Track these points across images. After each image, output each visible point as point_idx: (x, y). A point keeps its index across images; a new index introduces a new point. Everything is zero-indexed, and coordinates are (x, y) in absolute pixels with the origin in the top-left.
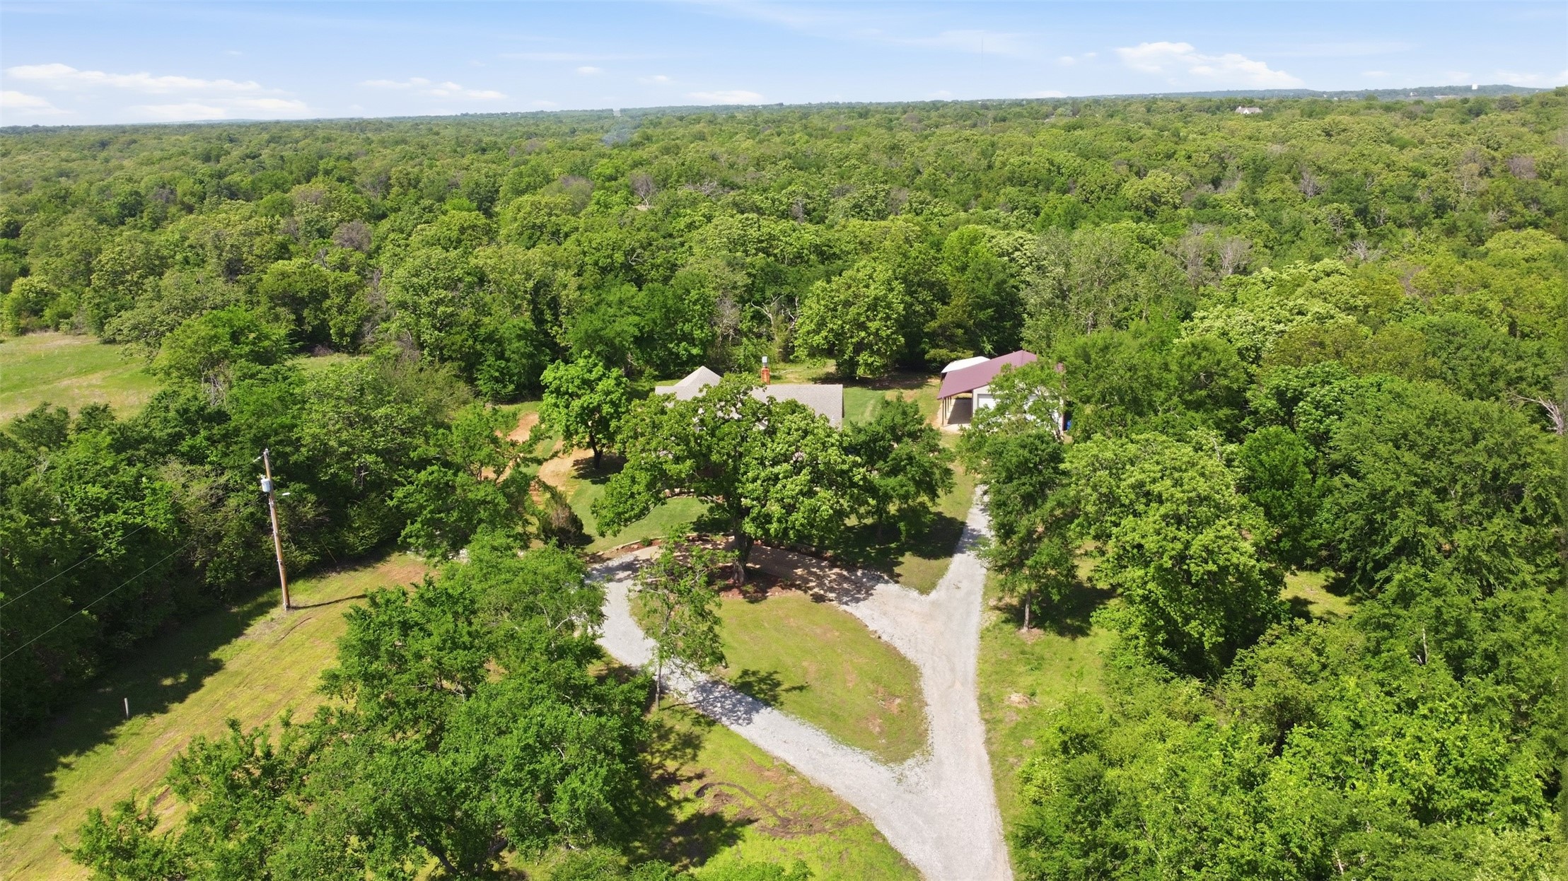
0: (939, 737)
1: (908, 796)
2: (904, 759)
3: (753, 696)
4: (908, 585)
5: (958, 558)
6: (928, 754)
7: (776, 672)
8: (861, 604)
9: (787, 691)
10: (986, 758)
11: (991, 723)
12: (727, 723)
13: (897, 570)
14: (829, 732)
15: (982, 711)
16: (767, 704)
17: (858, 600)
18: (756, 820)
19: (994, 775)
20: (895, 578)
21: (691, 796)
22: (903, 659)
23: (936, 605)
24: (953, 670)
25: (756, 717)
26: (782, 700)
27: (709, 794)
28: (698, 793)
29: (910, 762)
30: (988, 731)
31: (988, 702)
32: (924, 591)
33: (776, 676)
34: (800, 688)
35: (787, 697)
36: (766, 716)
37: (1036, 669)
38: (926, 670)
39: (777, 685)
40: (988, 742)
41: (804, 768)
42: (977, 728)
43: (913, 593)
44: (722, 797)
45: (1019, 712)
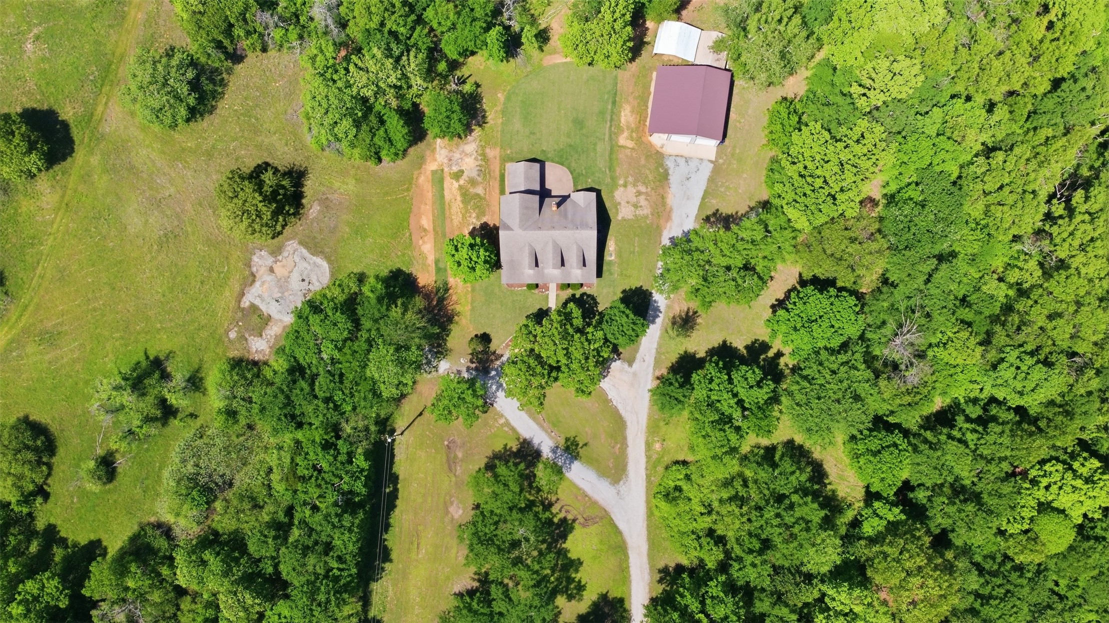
0: (631, 467)
1: (620, 501)
3: (570, 454)
4: (624, 360)
6: (627, 476)
7: (576, 436)
8: (606, 379)
9: (582, 447)
10: (645, 477)
11: (648, 457)
12: (564, 472)
13: (621, 350)
14: (596, 471)
15: (646, 451)
16: (576, 459)
17: (604, 377)
18: (577, 519)
19: (647, 488)
20: (619, 356)
21: (557, 511)
22: (621, 417)
23: (635, 374)
24: (638, 422)
25: (573, 466)
26: (581, 454)
27: (563, 511)
28: (560, 510)
29: (621, 482)
30: (647, 462)
31: (648, 446)
32: (630, 365)
33: (577, 439)
34: (586, 445)
35: (582, 452)
36: (576, 466)
37: (667, 424)
38: (628, 424)
39: (577, 445)
40: (647, 469)
41: (590, 492)
42: (643, 460)
43: (626, 366)
44: (567, 511)
45: (658, 453)
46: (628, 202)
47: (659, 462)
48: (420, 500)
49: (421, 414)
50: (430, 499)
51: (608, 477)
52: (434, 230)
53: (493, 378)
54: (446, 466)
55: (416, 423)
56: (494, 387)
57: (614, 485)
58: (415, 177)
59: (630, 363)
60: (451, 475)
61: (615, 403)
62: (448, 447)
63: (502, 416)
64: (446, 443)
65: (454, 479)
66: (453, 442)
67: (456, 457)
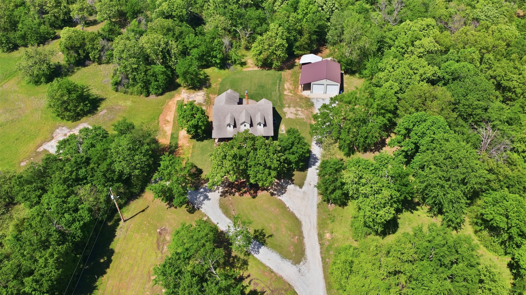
0: (308, 252)
1: (302, 277)
2: (300, 262)
3: (259, 241)
4: (296, 185)
5: (310, 169)
6: (305, 259)
7: (263, 229)
8: (284, 195)
9: (268, 237)
10: (321, 259)
11: (321, 245)
12: (253, 254)
13: (293, 178)
14: (280, 254)
15: (319, 240)
16: (263, 245)
17: (283, 194)
18: (265, 292)
19: (323, 266)
20: (292, 182)
21: (248, 284)
22: (297, 219)
23: (304, 193)
24: (310, 222)
25: (260, 250)
26: (267, 242)
27: (252, 283)
28: (250, 283)
29: (301, 263)
30: (321, 248)
31: (321, 236)
32: (301, 187)
33: (264, 231)
34: (271, 236)
35: (268, 240)
36: (263, 249)
37: (333, 221)
38: (303, 223)
39: (264, 235)
40: (321, 253)
41: (275, 270)
42: (318, 247)
43: (298, 188)
44: (256, 284)
45: (329, 240)
46: (291, 113)
47: (331, 247)
48: (127, 269)
49: (143, 211)
50: (136, 269)
51: (290, 259)
52: (174, 121)
53: (201, 193)
54: (155, 246)
55: (137, 216)
56: (202, 198)
57: (295, 265)
58: (167, 102)
59: (301, 186)
60: (159, 252)
61: (291, 210)
62: (160, 233)
63: (205, 215)
64: (158, 230)
65: (160, 255)
66: (164, 229)
67: (165, 239)
